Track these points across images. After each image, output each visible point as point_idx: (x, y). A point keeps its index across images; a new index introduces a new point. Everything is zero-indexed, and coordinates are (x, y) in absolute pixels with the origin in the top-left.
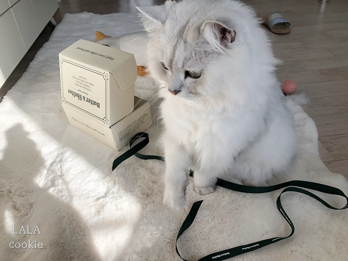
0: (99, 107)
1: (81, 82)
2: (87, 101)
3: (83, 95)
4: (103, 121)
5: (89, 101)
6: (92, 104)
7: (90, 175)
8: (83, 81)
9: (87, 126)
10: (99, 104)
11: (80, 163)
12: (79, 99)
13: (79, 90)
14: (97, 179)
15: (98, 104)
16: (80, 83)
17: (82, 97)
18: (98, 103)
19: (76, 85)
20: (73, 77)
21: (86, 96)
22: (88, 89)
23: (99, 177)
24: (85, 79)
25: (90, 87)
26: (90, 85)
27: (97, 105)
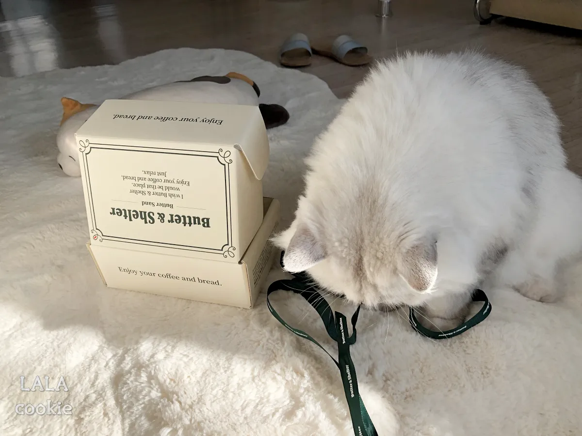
0: (208, 226)
1: (151, 183)
2: (171, 221)
3: (156, 210)
4: (222, 252)
5: (177, 219)
6: (187, 225)
7: (232, 372)
8: (155, 181)
9: (168, 276)
10: (208, 219)
11: (191, 356)
12: (146, 222)
13: (143, 203)
14: (252, 374)
15: (205, 221)
16: (149, 186)
17: (156, 217)
18: (203, 220)
19: (136, 192)
20: (125, 178)
21: (167, 212)
22: (171, 195)
23: (253, 370)
24: (164, 174)
25: (178, 189)
26: (179, 186)
27: (202, 223)
